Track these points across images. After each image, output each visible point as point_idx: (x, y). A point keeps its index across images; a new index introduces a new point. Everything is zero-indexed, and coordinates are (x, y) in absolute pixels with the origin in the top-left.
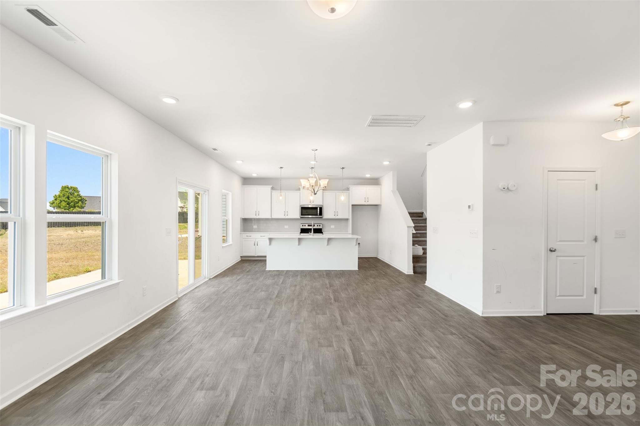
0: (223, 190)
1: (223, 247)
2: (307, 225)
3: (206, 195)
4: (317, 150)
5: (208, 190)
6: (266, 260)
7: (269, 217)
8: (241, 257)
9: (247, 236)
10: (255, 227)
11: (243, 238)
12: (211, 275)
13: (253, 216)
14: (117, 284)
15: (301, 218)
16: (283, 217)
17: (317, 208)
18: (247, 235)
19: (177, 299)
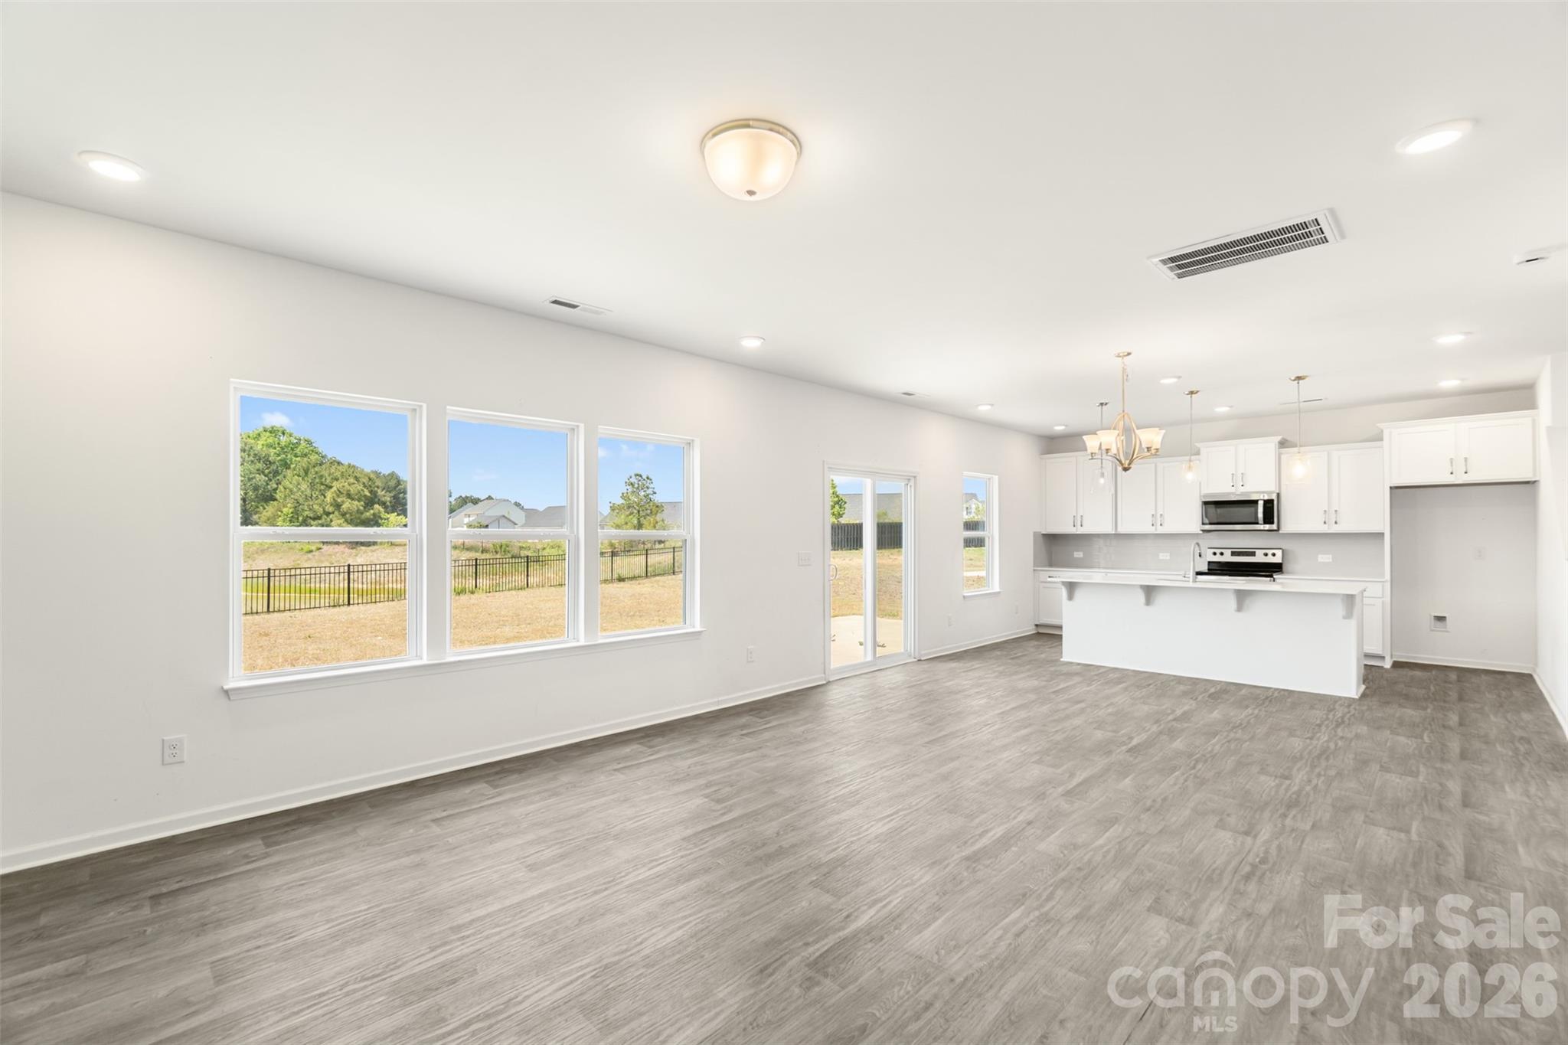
0: (965, 473)
1: (964, 597)
2: (1229, 551)
3: (911, 486)
4: (1129, 354)
5: (915, 477)
6: (1061, 635)
7: (1109, 530)
8: (1037, 625)
9: (1050, 577)
10: (1078, 555)
11: (1042, 582)
12: (923, 652)
13: (1067, 529)
14: (700, 633)
15: (1203, 531)
16: (1151, 530)
17: (1256, 502)
18: (1051, 574)
19: (824, 682)
